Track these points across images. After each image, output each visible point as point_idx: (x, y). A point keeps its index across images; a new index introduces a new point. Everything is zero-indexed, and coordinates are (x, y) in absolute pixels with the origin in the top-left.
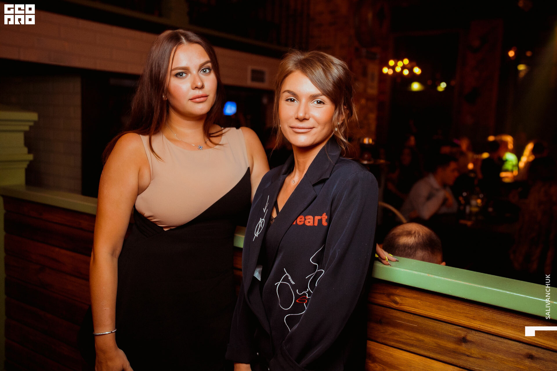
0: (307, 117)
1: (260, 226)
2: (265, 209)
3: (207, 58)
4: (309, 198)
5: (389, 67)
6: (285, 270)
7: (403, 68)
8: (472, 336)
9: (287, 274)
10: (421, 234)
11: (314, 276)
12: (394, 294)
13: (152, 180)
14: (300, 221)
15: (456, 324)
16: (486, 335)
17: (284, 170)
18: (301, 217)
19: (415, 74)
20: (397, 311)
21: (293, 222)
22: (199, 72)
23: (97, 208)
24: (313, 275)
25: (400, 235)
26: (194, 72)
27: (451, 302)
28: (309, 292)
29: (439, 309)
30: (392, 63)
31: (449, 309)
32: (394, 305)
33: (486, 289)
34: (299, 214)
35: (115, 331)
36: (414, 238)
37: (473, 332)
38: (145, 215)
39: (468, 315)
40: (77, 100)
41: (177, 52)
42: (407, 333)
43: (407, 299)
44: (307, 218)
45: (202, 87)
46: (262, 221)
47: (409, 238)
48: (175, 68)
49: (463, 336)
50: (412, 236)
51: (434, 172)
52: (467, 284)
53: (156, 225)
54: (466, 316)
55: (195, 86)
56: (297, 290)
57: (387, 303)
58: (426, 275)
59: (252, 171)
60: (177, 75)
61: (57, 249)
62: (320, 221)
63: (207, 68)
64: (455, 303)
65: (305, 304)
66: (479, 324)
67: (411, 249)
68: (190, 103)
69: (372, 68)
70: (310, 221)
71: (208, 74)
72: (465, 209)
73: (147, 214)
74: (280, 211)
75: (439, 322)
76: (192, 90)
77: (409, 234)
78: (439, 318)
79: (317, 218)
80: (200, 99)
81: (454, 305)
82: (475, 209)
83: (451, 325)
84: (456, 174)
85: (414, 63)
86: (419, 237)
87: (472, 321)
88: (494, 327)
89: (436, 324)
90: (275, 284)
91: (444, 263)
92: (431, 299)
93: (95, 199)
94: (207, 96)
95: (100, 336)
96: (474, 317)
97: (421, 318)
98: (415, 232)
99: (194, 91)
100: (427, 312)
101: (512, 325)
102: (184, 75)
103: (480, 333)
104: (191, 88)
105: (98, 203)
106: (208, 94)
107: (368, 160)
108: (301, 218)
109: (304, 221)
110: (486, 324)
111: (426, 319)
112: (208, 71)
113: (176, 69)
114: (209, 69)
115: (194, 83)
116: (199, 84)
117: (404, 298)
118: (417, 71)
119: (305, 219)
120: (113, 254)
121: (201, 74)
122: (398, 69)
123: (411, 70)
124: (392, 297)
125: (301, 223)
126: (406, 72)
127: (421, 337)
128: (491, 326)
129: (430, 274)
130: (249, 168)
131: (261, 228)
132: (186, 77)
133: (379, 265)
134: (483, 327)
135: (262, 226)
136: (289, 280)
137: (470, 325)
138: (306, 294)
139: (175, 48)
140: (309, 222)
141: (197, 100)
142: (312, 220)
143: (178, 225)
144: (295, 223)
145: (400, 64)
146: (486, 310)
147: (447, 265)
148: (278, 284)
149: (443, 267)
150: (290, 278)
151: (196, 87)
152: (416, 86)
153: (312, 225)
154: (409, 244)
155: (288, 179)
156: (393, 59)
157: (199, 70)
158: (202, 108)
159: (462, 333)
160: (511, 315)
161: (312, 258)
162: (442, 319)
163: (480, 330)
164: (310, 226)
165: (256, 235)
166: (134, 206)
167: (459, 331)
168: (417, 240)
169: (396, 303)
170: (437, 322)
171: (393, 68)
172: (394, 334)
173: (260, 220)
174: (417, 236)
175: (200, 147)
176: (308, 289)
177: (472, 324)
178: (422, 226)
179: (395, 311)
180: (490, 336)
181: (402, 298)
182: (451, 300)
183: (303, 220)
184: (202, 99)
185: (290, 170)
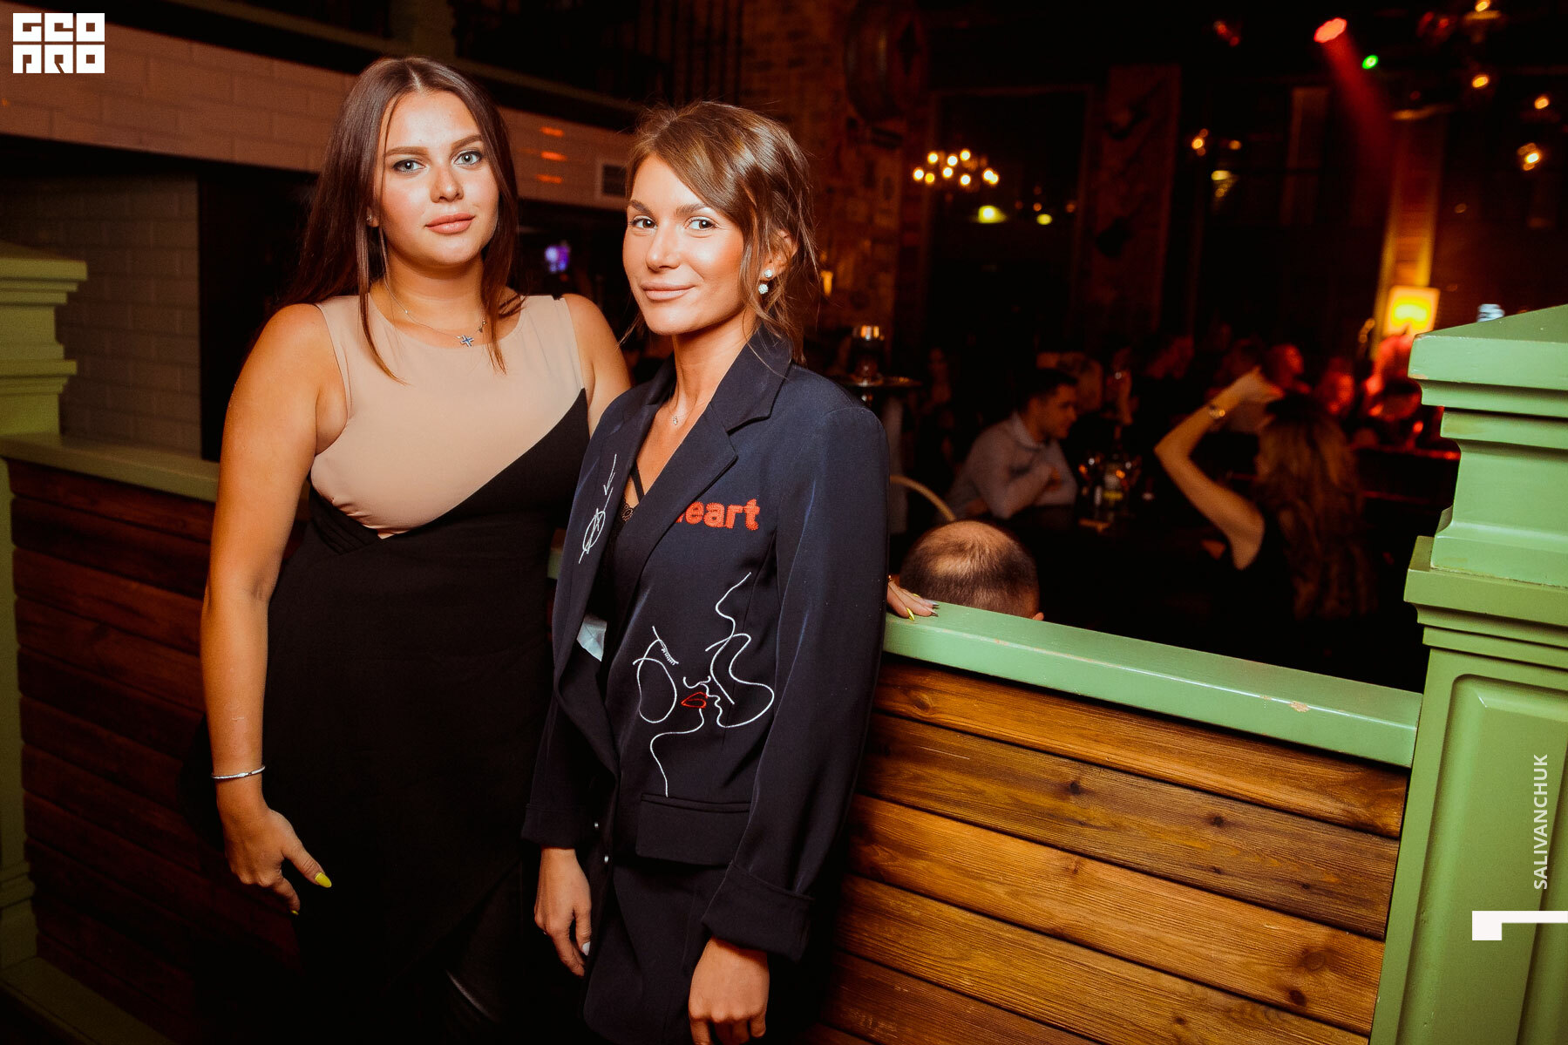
0: (670, 261)
1: (594, 529)
2: (608, 487)
3: (472, 129)
4: (718, 465)
5: (927, 168)
6: (654, 630)
7: (960, 169)
8: (1092, 779)
9: (659, 640)
10: (987, 551)
11: (726, 647)
12: (917, 688)
13: (350, 418)
14: (693, 515)
15: (1057, 752)
16: (1123, 777)
17: (652, 395)
18: (696, 505)
19: (985, 185)
20: (926, 726)
21: (678, 518)
22: (453, 161)
23: (219, 487)
24: (723, 644)
25: (939, 553)
26: (440, 159)
27: (1047, 703)
28: (712, 684)
29: (1021, 719)
30: (933, 158)
31: (1043, 719)
32: (918, 712)
33: (1126, 672)
34: (693, 498)
35: (260, 771)
36: (969, 562)
37: (1096, 770)
38: (334, 501)
39: (1084, 732)
40: (189, 235)
41: (397, 112)
42: (946, 775)
43: (947, 697)
44: (709, 507)
45: (458, 196)
46: (600, 515)
47: (959, 560)
48: (393, 150)
49: (1072, 779)
50: (965, 557)
51: (1022, 408)
52: (1084, 661)
53: (360, 524)
54: (1081, 736)
55: (438, 195)
56: (685, 678)
57: (904, 708)
58: (993, 641)
59: (591, 400)
60: (397, 166)
61: (134, 586)
62: (741, 517)
63: (472, 153)
64: (1057, 705)
65: (700, 710)
66: (1107, 750)
67: (961, 586)
68: (427, 233)
69: (887, 166)
70: (716, 515)
71: (474, 166)
72: (1092, 493)
73: (338, 498)
74: (645, 493)
75: (1021, 750)
76: (433, 204)
77: (960, 550)
78: (1019, 740)
79: (735, 509)
80: (452, 225)
81: (1054, 710)
82: (1114, 496)
83: (1046, 756)
84: (1071, 414)
85: (984, 162)
86: (983, 556)
87: (1093, 745)
88: (1141, 758)
89: (1012, 753)
90: (634, 663)
91: (1040, 615)
92: (1001, 696)
93: (212, 465)
94: (469, 219)
95: (229, 784)
96: (1097, 735)
97: (978, 740)
98: (973, 547)
99: (439, 205)
100: (992, 727)
101: (1181, 753)
102: (416, 166)
103: (1109, 771)
104: (429, 199)
105: (219, 474)
106: (472, 213)
107: (873, 379)
108: (697, 509)
109: (703, 517)
110: (1123, 752)
111: (989, 742)
112: (475, 159)
113: (396, 151)
114: (477, 153)
115: (436, 185)
116: (449, 190)
117: (940, 695)
118: (991, 177)
119: (706, 512)
120: (254, 592)
121: (458, 166)
122: (947, 173)
123: (977, 175)
124: (913, 693)
125: (696, 520)
126: (965, 180)
127: (977, 784)
128: (1132, 755)
129: (1003, 639)
130: (583, 391)
131: (596, 533)
132: (419, 172)
133: (891, 620)
134: (1119, 758)
135: (600, 527)
136: (663, 654)
137: (1088, 754)
138: (706, 689)
139: (393, 101)
140: (714, 518)
141: (446, 227)
142: (722, 515)
143: (412, 526)
144: (680, 520)
145: (952, 160)
146: (1123, 719)
147: (1048, 618)
148: (640, 662)
149: (1037, 624)
150: (665, 650)
151: (442, 198)
152: (988, 214)
153: (721, 525)
154: (957, 575)
155: (661, 415)
156: (937, 149)
157: (451, 157)
158: (459, 247)
159: (1070, 772)
160: (1177, 730)
161: (721, 604)
162: (1027, 742)
163: (1110, 765)
164: (716, 529)
165: (585, 550)
166: (309, 478)
167: (1065, 770)
168: (975, 565)
169: (923, 706)
170: (1016, 748)
171: (937, 169)
172: (917, 778)
173: (595, 513)
174: (977, 555)
175: (467, 340)
176: (709, 677)
177: (1095, 752)
178: (989, 529)
179: (921, 726)
180: (1131, 779)
181: (936, 695)
182: (1046, 699)
183: (701, 512)
184: (458, 225)
185: (666, 394)
